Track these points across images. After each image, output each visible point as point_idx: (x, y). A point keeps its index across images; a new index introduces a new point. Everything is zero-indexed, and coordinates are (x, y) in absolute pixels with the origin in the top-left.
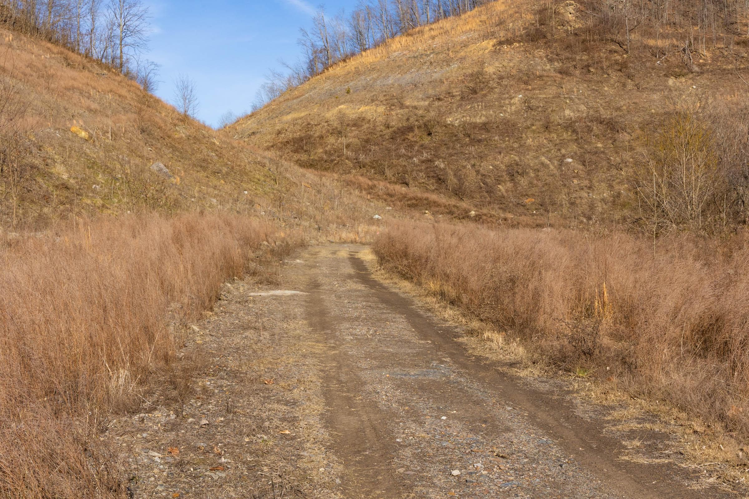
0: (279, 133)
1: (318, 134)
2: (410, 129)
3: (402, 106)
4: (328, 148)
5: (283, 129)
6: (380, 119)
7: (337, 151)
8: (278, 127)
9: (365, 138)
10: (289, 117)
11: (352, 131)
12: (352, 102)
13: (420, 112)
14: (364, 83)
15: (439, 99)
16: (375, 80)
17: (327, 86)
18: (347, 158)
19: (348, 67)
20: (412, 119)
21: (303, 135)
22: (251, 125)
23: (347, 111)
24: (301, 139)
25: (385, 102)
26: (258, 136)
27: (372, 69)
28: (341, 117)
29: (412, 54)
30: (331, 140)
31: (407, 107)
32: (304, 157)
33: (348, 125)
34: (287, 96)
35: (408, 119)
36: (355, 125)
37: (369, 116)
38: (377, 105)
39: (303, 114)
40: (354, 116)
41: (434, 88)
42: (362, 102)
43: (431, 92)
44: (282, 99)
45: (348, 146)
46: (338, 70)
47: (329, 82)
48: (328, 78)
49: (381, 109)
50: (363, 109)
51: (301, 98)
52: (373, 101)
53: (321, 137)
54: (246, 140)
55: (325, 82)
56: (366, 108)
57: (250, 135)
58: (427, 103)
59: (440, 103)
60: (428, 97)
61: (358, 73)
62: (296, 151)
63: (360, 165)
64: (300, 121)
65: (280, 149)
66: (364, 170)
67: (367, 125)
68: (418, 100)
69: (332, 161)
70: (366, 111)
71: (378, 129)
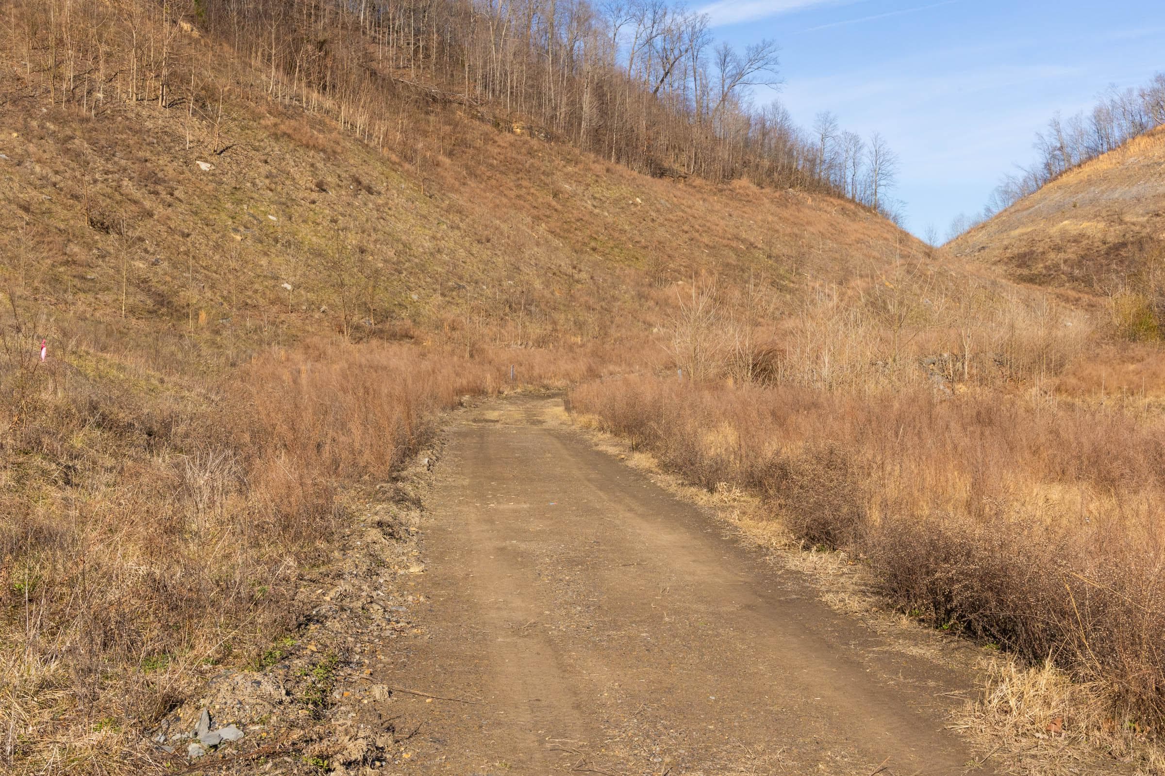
0: (1006, 248)
1: (1041, 250)
2: (1124, 245)
3: (1121, 222)
4: (1049, 263)
5: (1010, 244)
6: (1099, 235)
7: (1057, 266)
8: (1006, 242)
9: (1083, 253)
10: (1015, 233)
11: (1071, 247)
12: (1076, 217)
13: (1137, 228)
14: (1091, 195)
15: (1158, 215)
16: (1103, 192)
17: (1057, 196)
18: (1063, 273)
19: (1081, 174)
20: (1127, 235)
21: (1027, 251)
22: (981, 237)
23: (1070, 228)
24: (1025, 255)
25: (1106, 218)
26: (987, 250)
27: (1105, 178)
28: (1064, 232)
29: (1147, 162)
30: (1052, 255)
31: (1126, 223)
32: (1025, 272)
33: (1069, 241)
34: (1018, 207)
35: (1124, 235)
36: (1075, 241)
37: (1089, 232)
38: (1098, 222)
39: (1029, 230)
40: (1075, 233)
41: (1155, 203)
42: (1086, 218)
43: (1152, 207)
44: (1012, 210)
45: (1065, 261)
46: (1070, 178)
47: (1060, 192)
48: (1059, 188)
49: (1102, 225)
50: (1085, 224)
51: (1032, 210)
52: (1096, 216)
53: (1043, 253)
54: (976, 254)
55: (1056, 192)
56: (1088, 224)
57: (979, 250)
58: (1146, 218)
59: (1158, 219)
60: (1148, 213)
61: (1090, 182)
62: (1019, 266)
63: (1073, 279)
64: (1025, 237)
65: (1006, 263)
66: (1076, 284)
67: (1087, 241)
68: (1137, 215)
69: (1050, 275)
70: (1087, 228)
71: (1096, 245)
